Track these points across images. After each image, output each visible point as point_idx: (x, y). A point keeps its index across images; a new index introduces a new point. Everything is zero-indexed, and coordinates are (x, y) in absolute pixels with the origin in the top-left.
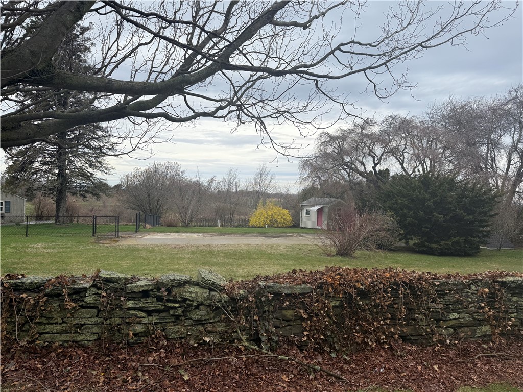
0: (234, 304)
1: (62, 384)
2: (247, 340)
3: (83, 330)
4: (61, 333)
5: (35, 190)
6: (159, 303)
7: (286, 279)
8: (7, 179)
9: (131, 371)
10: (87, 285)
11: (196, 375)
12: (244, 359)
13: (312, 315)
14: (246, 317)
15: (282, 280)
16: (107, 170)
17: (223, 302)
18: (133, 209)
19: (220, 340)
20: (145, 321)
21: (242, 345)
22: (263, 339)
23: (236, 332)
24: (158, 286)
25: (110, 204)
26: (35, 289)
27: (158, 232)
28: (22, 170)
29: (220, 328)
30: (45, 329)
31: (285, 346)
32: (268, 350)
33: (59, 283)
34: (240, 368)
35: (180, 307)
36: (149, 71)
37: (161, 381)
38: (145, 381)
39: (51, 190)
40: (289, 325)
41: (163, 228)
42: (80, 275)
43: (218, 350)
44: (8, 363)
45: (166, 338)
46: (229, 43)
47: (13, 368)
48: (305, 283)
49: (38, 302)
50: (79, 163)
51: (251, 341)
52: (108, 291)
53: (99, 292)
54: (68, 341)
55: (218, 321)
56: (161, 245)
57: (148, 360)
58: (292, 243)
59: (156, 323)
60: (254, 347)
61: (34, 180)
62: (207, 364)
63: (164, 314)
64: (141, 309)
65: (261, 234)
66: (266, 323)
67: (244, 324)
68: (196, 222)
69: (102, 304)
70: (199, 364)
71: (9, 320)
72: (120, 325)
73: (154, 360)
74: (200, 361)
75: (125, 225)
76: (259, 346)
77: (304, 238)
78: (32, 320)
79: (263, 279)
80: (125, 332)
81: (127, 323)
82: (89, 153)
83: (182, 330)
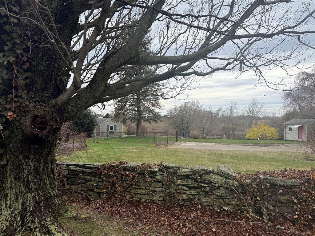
0: (243, 189)
1: (147, 222)
2: (253, 212)
3: (155, 194)
4: (145, 195)
5: (127, 119)
6: (196, 183)
7: (279, 175)
8: (114, 114)
9: (182, 221)
10: (157, 170)
11: (220, 229)
12: (251, 224)
13: (301, 201)
14: (251, 198)
15: (276, 175)
16: (160, 107)
17: (235, 186)
18: (174, 128)
19: (234, 210)
20: (188, 192)
21: (250, 215)
22: (264, 213)
23: (245, 206)
24: (194, 172)
25: (162, 126)
26: (132, 170)
27: (188, 142)
28: (121, 110)
29: (234, 202)
30: (137, 192)
31: (281, 220)
32: (268, 221)
33: (143, 167)
34: (249, 230)
35: (208, 187)
36: (184, 49)
37: (199, 229)
38: (190, 228)
39: (134, 119)
40: (283, 206)
41: (191, 139)
42: (153, 164)
43: (233, 216)
44: (122, 207)
45: (201, 205)
46: (233, 23)
47: (124, 210)
48: (294, 178)
49: (134, 177)
50: (147, 104)
51: (255, 213)
52: (168, 173)
53: (163, 174)
54: (149, 199)
55: (232, 198)
56: (191, 149)
57: (190, 216)
58: (279, 151)
59: (194, 195)
60: (258, 217)
61: (126, 114)
62: (226, 224)
63: (199, 190)
64: (185, 185)
65: (255, 144)
66: (266, 203)
67: (250, 201)
68: (210, 136)
69: (164, 180)
70: (221, 223)
71: (121, 185)
72: (174, 193)
73: (194, 216)
74: (222, 221)
75: (171, 137)
76: (262, 217)
77: (288, 147)
78: (131, 186)
79: (262, 174)
80: (177, 197)
81: (178, 193)
82: (151, 98)
83: (210, 201)
